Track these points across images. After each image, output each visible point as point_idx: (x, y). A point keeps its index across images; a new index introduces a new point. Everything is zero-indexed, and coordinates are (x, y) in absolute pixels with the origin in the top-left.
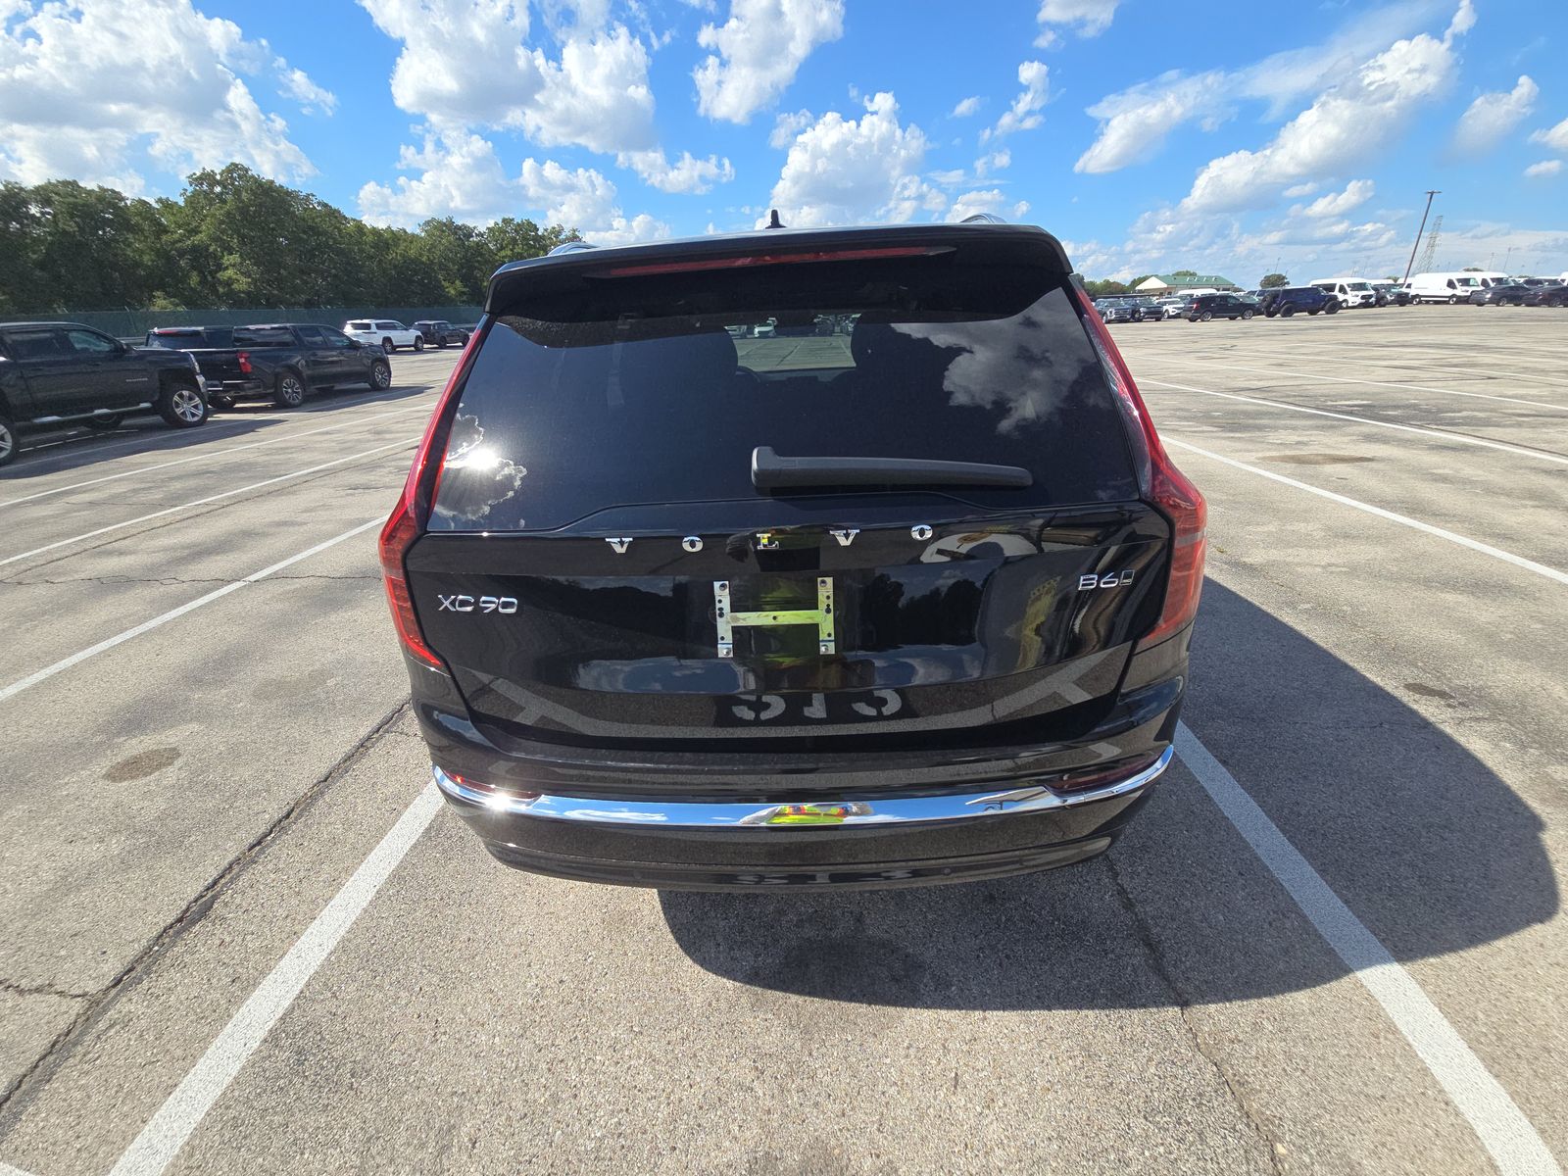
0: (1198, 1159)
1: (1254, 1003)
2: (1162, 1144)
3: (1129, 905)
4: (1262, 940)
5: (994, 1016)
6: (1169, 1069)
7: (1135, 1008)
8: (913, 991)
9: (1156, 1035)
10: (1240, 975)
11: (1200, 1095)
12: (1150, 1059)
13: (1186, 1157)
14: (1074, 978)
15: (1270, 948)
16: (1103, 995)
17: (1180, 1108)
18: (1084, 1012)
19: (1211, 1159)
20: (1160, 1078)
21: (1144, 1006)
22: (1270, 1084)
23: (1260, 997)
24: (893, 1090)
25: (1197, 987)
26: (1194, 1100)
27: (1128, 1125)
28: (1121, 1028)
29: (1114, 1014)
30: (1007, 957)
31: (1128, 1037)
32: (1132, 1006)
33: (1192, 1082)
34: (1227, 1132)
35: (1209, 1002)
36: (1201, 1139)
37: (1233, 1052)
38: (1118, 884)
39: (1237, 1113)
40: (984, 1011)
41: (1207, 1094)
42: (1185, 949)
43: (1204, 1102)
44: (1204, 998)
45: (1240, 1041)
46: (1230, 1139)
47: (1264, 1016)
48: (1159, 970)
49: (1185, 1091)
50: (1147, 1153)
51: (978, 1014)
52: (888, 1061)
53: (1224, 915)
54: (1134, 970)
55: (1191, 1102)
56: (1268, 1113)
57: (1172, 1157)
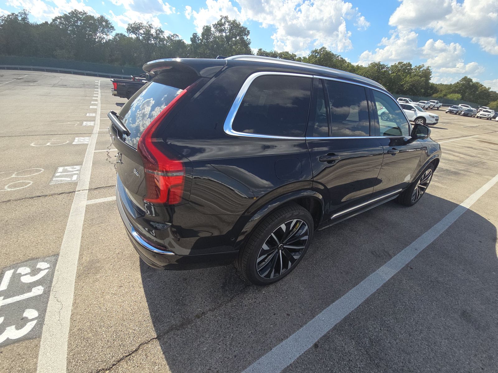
0: (102, 347)
1: (165, 362)
2: (106, 336)
3: (198, 317)
4: (199, 366)
5: (142, 290)
6: (132, 336)
7: (153, 324)
8: (146, 271)
9: (144, 331)
10: (177, 357)
11: (124, 346)
12: (134, 330)
13: (103, 343)
14: (160, 305)
15: (195, 369)
16: (156, 314)
17: (119, 340)
18: (148, 310)
19: (102, 350)
20: (128, 333)
21: (155, 326)
22: (131, 368)
23: (168, 364)
24: (117, 276)
25: (167, 342)
26: (122, 344)
27: (112, 327)
28: (145, 321)
29: (150, 318)
30: (163, 288)
31: (142, 323)
32: (154, 323)
33: (128, 343)
34: (112, 354)
35: (161, 346)
36: (109, 347)
37: (142, 355)
38: (207, 312)
39: (119, 357)
40: (143, 287)
41: (124, 348)
42: (184, 337)
43: (121, 347)
44: (163, 345)
45: (147, 358)
46: (109, 356)
47: (160, 366)
48: (171, 329)
49: (125, 341)
50: (103, 332)
51: (142, 286)
52: (124, 273)
53: (207, 350)
54: (169, 322)
55: (121, 343)
56: (120, 368)
57: (103, 340)
